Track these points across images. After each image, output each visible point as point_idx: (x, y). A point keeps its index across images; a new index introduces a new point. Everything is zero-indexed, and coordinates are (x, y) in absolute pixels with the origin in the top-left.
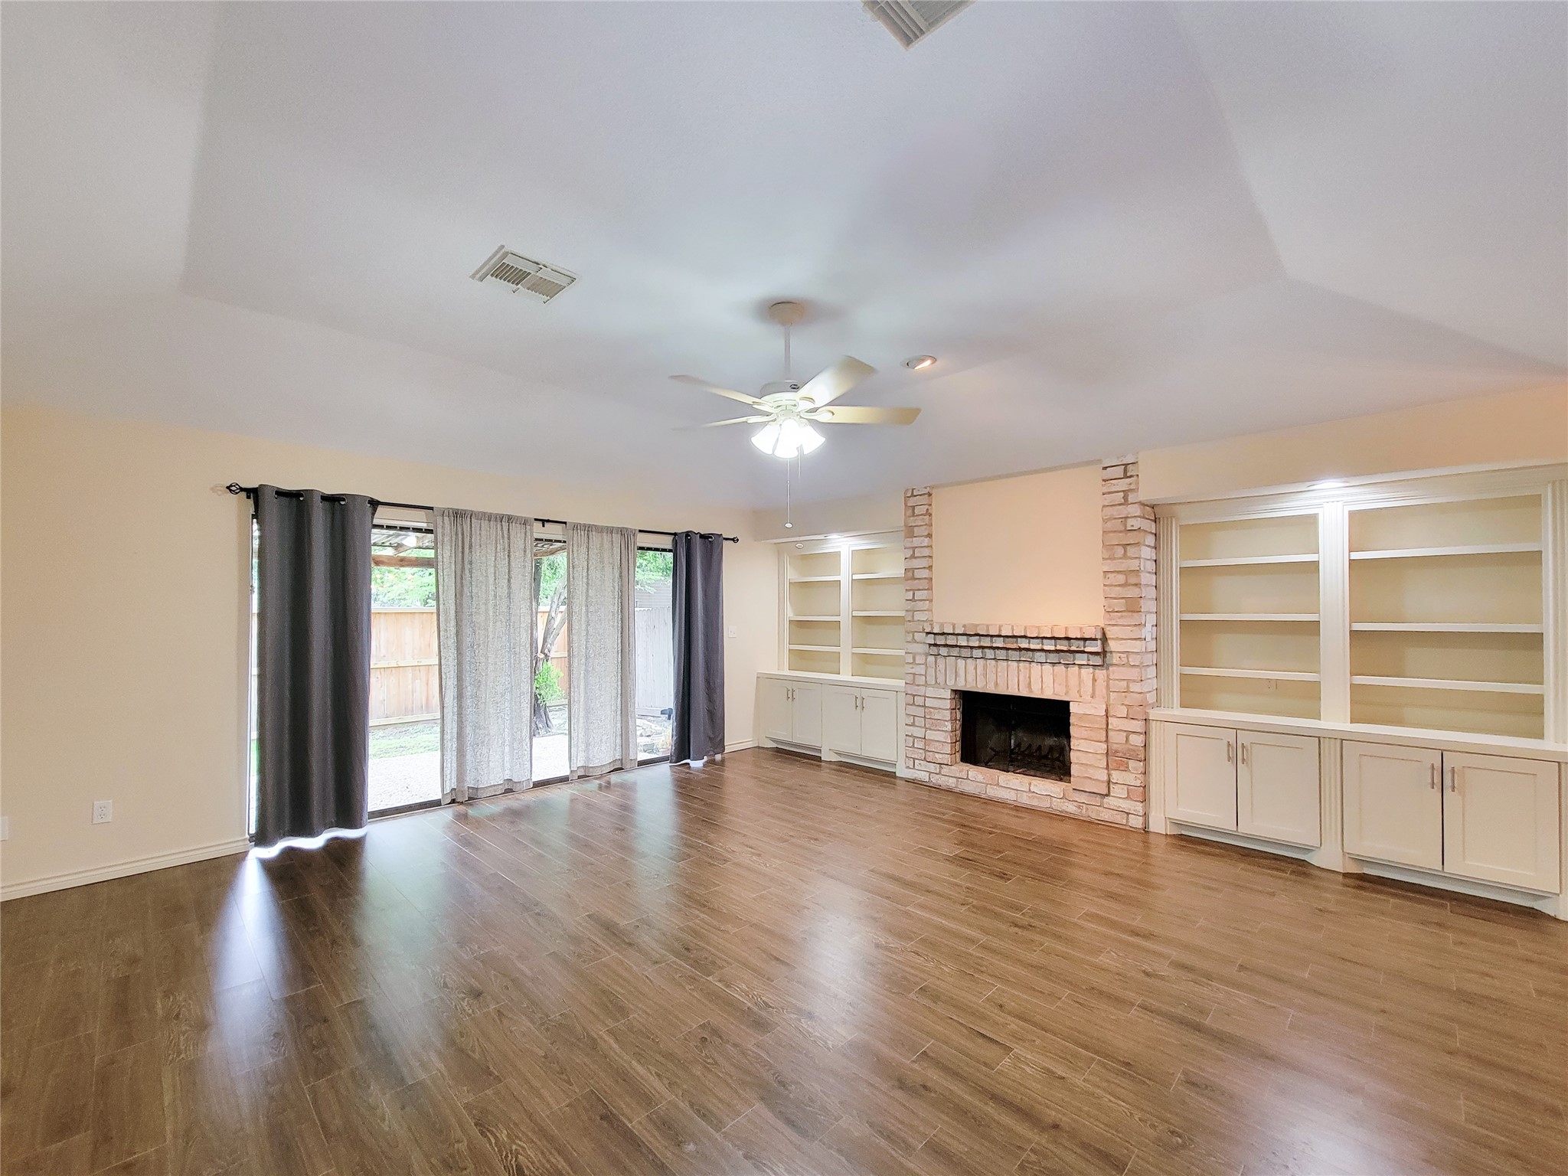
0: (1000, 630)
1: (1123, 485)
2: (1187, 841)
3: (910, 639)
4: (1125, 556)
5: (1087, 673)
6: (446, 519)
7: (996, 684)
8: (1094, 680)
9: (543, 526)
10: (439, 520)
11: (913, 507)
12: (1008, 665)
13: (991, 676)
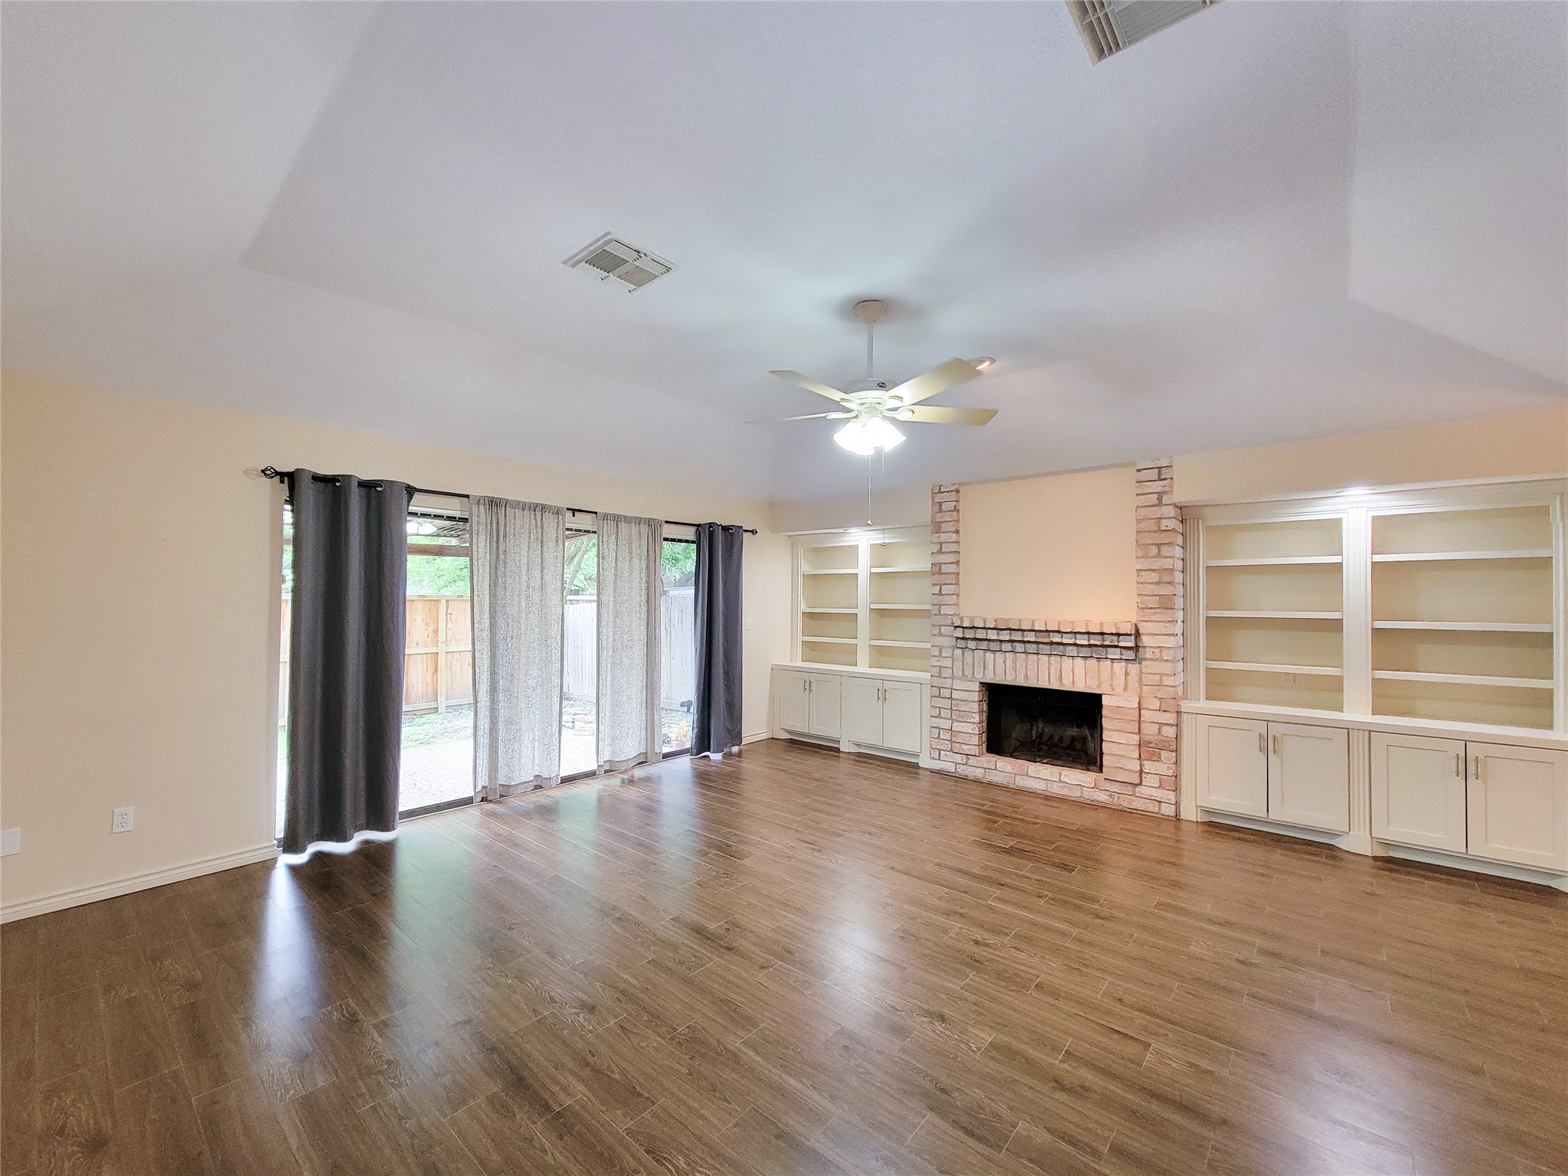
0: (1033, 625)
1: (1157, 487)
2: (1217, 828)
3: (936, 632)
4: (1159, 555)
5: (1119, 667)
6: (482, 507)
7: (1026, 676)
8: (1127, 674)
9: (574, 516)
10: (475, 508)
11: (940, 504)
12: (1038, 659)
13: (1021, 670)
